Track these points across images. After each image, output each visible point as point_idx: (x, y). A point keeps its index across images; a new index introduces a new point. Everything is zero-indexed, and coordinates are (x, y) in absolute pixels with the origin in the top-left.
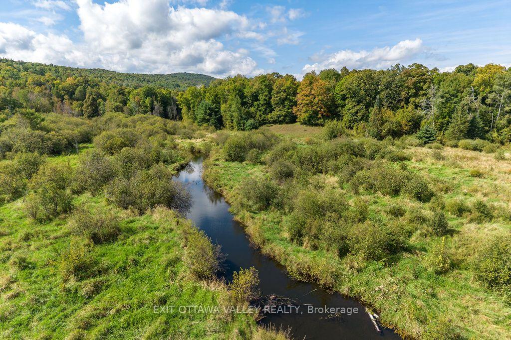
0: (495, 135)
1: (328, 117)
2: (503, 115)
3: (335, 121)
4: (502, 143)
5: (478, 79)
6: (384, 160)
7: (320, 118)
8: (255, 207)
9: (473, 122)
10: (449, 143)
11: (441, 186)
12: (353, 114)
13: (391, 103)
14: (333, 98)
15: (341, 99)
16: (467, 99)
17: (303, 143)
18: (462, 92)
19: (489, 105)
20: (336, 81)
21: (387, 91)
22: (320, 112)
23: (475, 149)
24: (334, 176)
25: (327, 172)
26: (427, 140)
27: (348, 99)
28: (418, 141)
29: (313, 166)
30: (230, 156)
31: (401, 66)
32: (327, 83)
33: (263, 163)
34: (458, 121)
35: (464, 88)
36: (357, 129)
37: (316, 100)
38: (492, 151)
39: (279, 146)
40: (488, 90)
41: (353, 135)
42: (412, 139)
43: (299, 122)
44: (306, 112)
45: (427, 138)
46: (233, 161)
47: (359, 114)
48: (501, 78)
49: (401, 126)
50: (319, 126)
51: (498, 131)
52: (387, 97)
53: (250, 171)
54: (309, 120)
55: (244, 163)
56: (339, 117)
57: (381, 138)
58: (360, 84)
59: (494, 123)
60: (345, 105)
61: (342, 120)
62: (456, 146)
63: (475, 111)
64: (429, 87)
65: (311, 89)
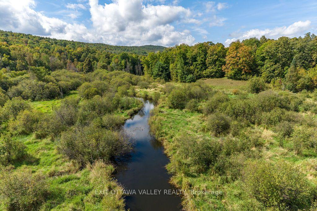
1: (250, 74)
3: (255, 78)
6: (309, 113)
7: (243, 74)
12: (270, 72)
13: (303, 63)
14: (254, 60)
15: (261, 60)
17: (231, 93)
20: (257, 46)
21: (300, 54)
22: (243, 70)
24: (267, 129)
27: (267, 60)
30: (173, 104)
31: (311, 34)
32: (250, 48)
33: (200, 111)
36: (274, 83)
37: (241, 61)
39: (215, 98)
41: (270, 88)
43: (227, 77)
44: (233, 69)
46: (175, 109)
47: (276, 71)
49: (312, 81)
50: (242, 80)
52: (300, 58)
53: (188, 119)
54: (235, 76)
55: (184, 110)
56: (258, 73)
57: (296, 91)
58: (278, 48)
60: (264, 64)
61: (261, 76)
65: (237, 53)
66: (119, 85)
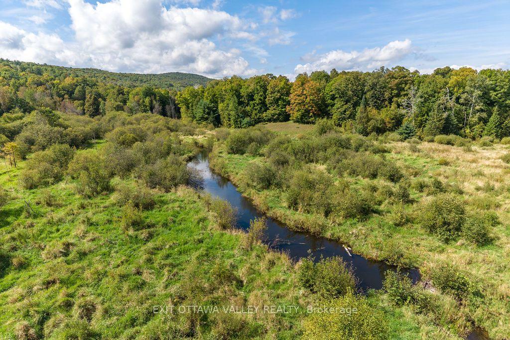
0: (468, 131)
1: (319, 116)
2: (474, 113)
3: (325, 119)
4: (474, 139)
5: (452, 80)
6: (367, 153)
7: (311, 116)
8: (259, 186)
9: (448, 119)
10: (427, 138)
12: (341, 113)
13: (376, 102)
14: (324, 98)
15: (331, 99)
16: (443, 99)
17: (297, 139)
18: (439, 93)
19: (462, 104)
20: (326, 82)
21: (372, 92)
22: (311, 111)
23: (449, 143)
24: (323, 164)
25: (317, 162)
26: (407, 135)
27: (337, 99)
28: (399, 137)
29: (306, 157)
30: (232, 149)
31: (385, 68)
32: (318, 84)
33: (262, 155)
34: (434, 119)
35: (441, 88)
36: (345, 126)
37: (308, 99)
38: (462, 145)
39: (276, 140)
40: (461, 90)
41: (341, 132)
42: (395, 135)
43: (292, 120)
44: (299, 110)
45: (407, 133)
46: (235, 154)
47: (347, 113)
48: (472, 80)
49: (385, 123)
50: (311, 123)
51: (470, 128)
52: (372, 97)
53: (250, 162)
54: (302, 119)
55: (244, 155)
56: (328, 115)
57: (367, 134)
58: (348, 85)
59: (467, 120)
60: (334, 104)
61: (331, 118)
62: (432, 141)
63: (451, 109)
64: (409, 88)
65: (303, 89)
66: (154, 132)
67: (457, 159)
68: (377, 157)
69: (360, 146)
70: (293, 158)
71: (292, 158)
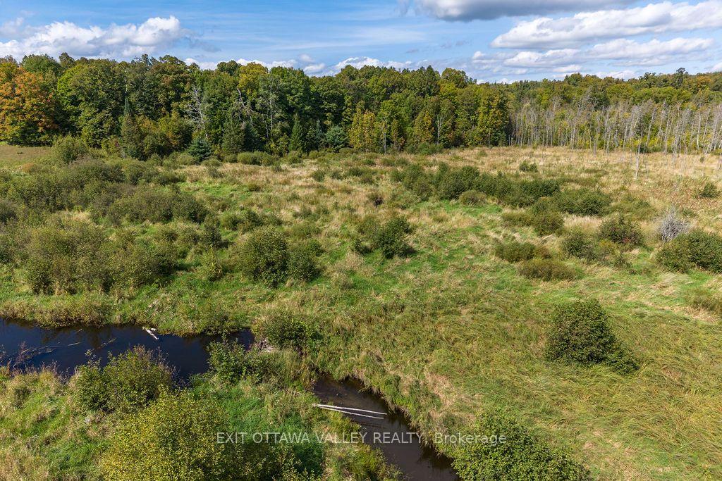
0: (273, 145)
1: (57, 132)
2: (275, 122)
3: (69, 137)
4: (281, 155)
5: (243, 79)
6: (152, 185)
7: (42, 133)
9: (247, 130)
10: (227, 157)
11: (217, 203)
12: (95, 126)
13: (147, 109)
14: (57, 102)
15: (72, 104)
16: (236, 104)
17: (23, 173)
18: (230, 96)
19: (259, 111)
20: (56, 76)
21: (138, 93)
22: (40, 124)
23: (255, 162)
24: (83, 210)
25: (71, 207)
26: (202, 156)
27: (82, 104)
28: (191, 158)
29: (47, 201)
31: (150, 58)
32: (41, 78)
34: (231, 132)
35: (231, 90)
36: (107, 147)
37: (28, 104)
38: (270, 163)
40: (255, 93)
41: (103, 157)
42: (184, 156)
43: (5, 140)
44: (14, 123)
45: (201, 153)
47: (105, 125)
48: (264, 80)
49: (168, 140)
50: (44, 145)
51: (275, 141)
52: (140, 100)
54: (23, 137)
56: (75, 131)
57: (144, 158)
58: (96, 80)
59: (269, 132)
60: (80, 112)
61: (80, 134)
62: (235, 161)
63: (248, 118)
64: (191, 89)
65: (14, 86)
67: (268, 182)
68: (167, 190)
69: (139, 175)
70: (23, 207)
71: (21, 208)
